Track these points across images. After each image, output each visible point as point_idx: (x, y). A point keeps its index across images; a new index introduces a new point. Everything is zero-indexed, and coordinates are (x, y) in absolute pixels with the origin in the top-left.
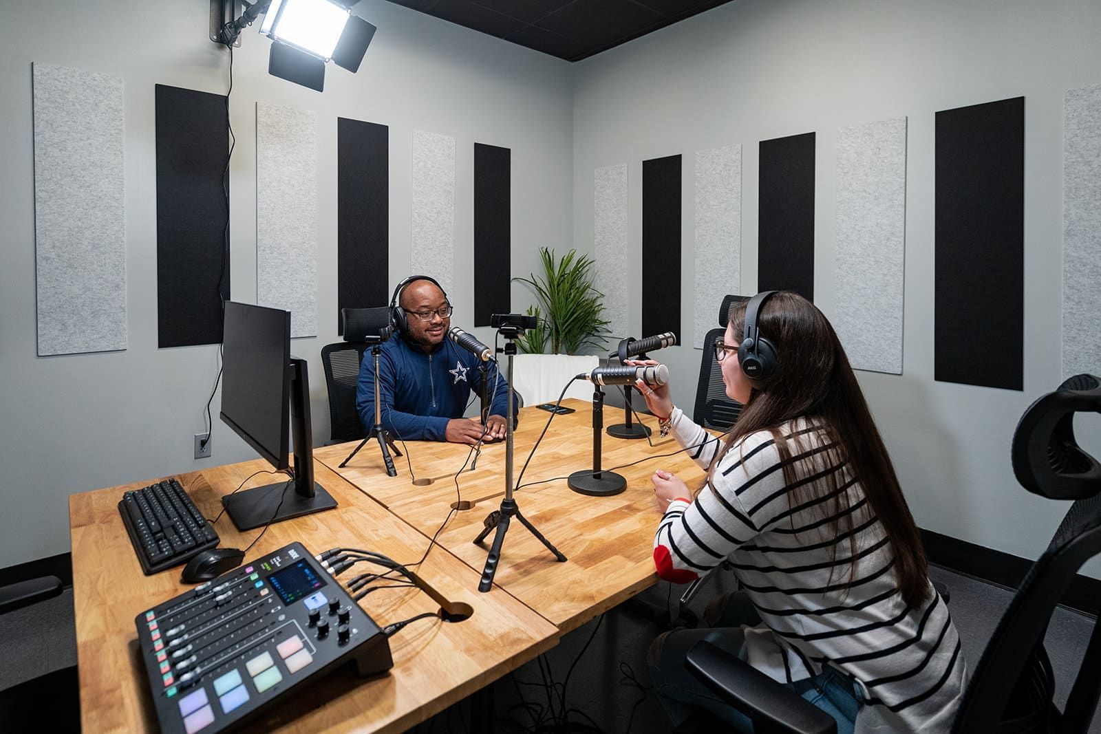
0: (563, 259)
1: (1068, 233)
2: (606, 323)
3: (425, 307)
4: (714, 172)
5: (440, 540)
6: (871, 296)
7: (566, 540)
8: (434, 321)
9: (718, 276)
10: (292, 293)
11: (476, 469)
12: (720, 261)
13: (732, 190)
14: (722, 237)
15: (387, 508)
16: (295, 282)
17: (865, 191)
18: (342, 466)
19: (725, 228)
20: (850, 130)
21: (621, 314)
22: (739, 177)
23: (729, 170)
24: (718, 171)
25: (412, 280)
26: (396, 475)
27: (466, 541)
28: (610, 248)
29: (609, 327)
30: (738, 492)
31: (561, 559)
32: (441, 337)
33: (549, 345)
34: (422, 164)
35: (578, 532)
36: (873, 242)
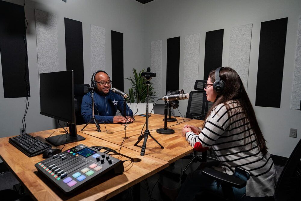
0: (140, 72)
1: (296, 60)
2: (154, 93)
3: (103, 81)
4: (191, 43)
5: (123, 146)
8: (106, 86)
13: (196, 48)
14: (193, 64)
15: (102, 139)
17: (238, 48)
18: (82, 130)
19: (194, 61)
20: (235, 28)
21: (159, 90)
22: (199, 43)
23: (196, 42)
25: (98, 72)
26: (101, 132)
27: (131, 145)
29: (155, 94)
30: (218, 121)
31: (163, 148)
32: (108, 92)
33: (136, 100)
34: (94, 37)
35: (165, 142)
36: (240, 64)
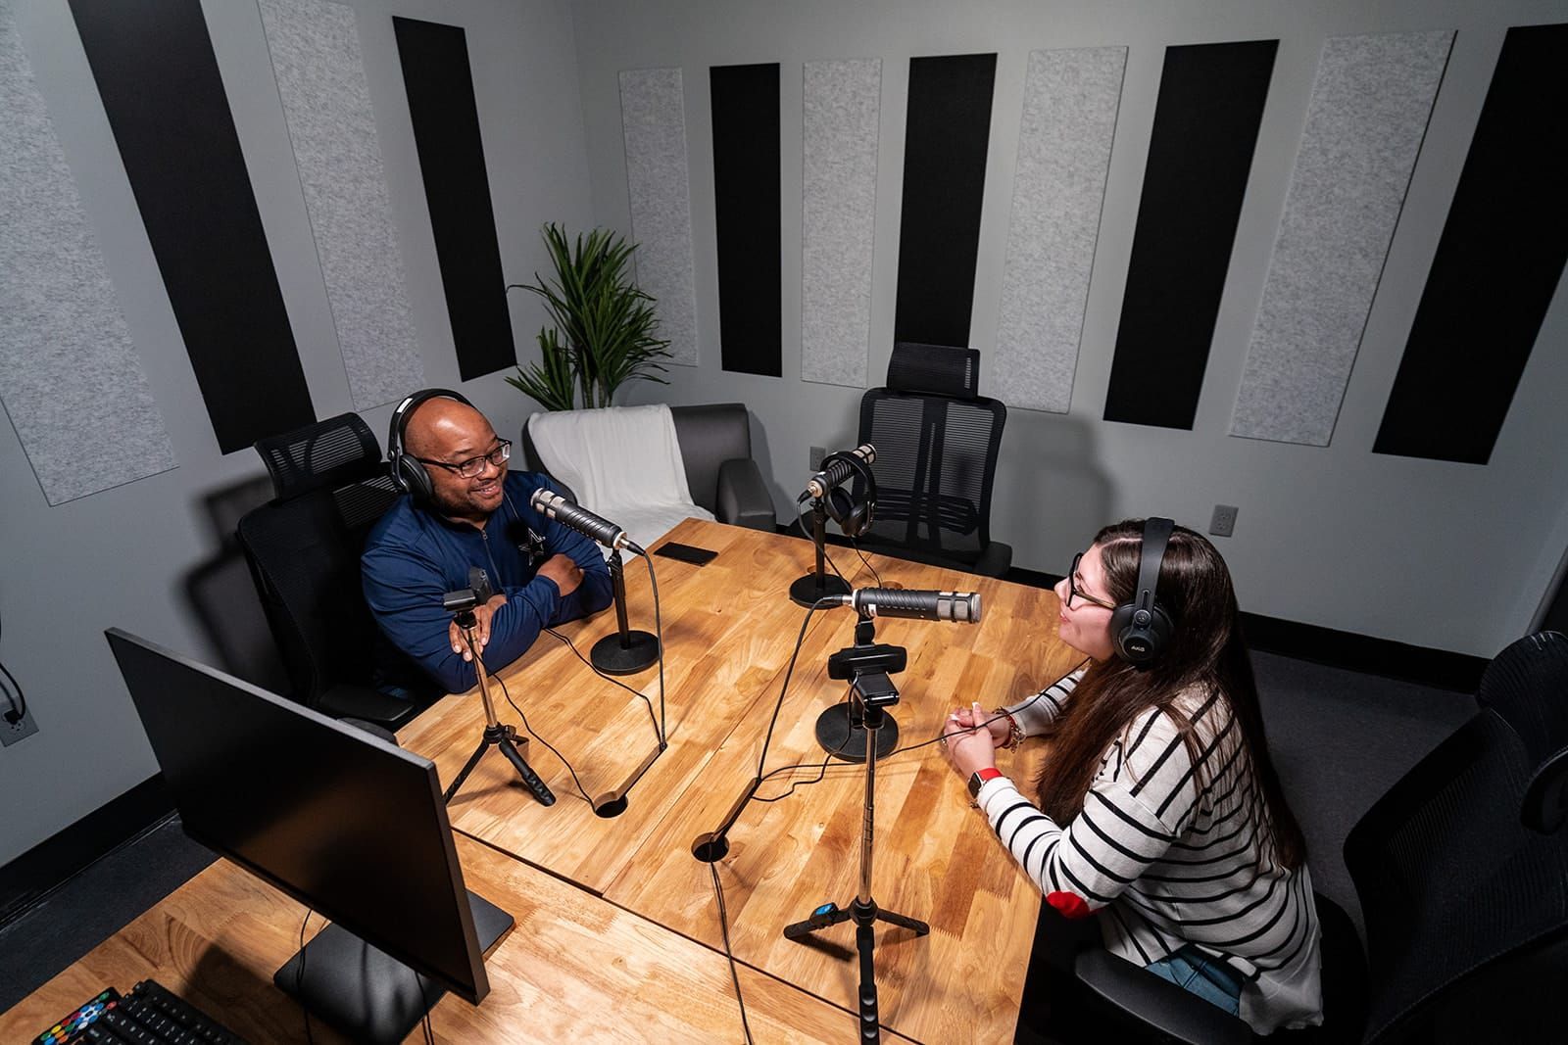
2: (662, 342)
4: (835, 105)
5: (738, 950)
6: (1045, 315)
7: (898, 881)
8: (486, 475)
9: (838, 277)
10: (93, 397)
11: (668, 743)
12: (842, 254)
13: (863, 139)
14: (846, 217)
15: (599, 895)
16: (91, 374)
21: (686, 330)
22: (876, 115)
23: (861, 103)
24: (843, 104)
25: (420, 399)
27: (772, 936)
28: (660, 222)
30: (1159, 814)
34: (295, 72)
